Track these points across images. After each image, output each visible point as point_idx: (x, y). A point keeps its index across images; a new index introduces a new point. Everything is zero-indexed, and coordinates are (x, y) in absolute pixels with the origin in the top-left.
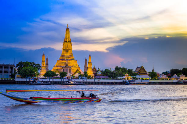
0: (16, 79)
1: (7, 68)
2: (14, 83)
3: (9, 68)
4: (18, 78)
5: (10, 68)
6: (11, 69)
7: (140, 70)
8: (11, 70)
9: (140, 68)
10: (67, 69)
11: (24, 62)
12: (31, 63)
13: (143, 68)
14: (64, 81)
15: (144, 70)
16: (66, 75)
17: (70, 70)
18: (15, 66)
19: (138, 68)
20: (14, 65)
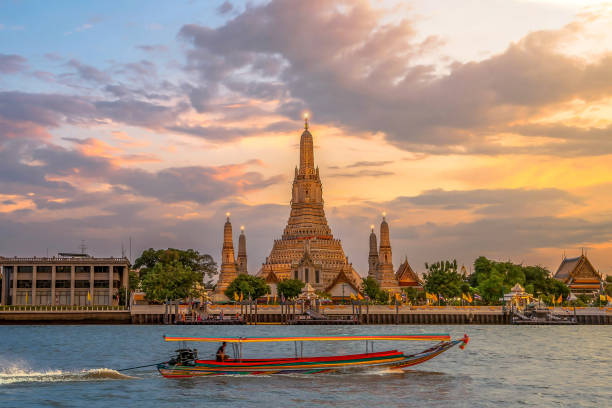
0: (134, 307)
1: (105, 270)
2: (129, 320)
3: (111, 270)
4: (139, 302)
5: (114, 271)
6: (117, 275)
7: (576, 269)
8: (118, 279)
9: (574, 265)
10: (307, 271)
11: (160, 252)
12: (181, 253)
13: (587, 263)
14: (291, 311)
15: (591, 269)
16: (301, 293)
17: (317, 273)
18: (133, 263)
19: (565, 262)
20: (127, 262)
